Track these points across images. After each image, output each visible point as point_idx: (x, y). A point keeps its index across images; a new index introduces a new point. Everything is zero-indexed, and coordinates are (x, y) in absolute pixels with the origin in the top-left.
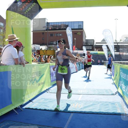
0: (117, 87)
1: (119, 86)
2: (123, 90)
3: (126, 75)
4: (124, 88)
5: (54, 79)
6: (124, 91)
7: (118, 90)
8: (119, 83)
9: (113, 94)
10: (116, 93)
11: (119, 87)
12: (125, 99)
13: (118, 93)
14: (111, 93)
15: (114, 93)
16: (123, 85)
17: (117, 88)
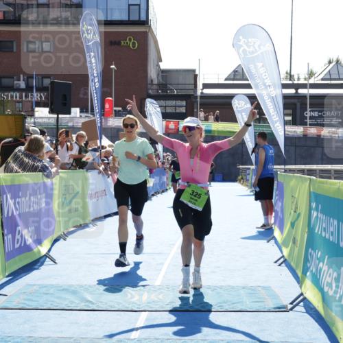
0: (300, 274)
1: (304, 273)
2: (326, 289)
3: (336, 222)
4: (329, 280)
5: (17, 246)
6: (331, 293)
7: (303, 290)
8: (306, 260)
9: (281, 309)
10: (294, 304)
11: (308, 274)
12: (334, 329)
13: (302, 304)
14: (271, 305)
15: (286, 301)
16: (325, 268)
17: (300, 282)
